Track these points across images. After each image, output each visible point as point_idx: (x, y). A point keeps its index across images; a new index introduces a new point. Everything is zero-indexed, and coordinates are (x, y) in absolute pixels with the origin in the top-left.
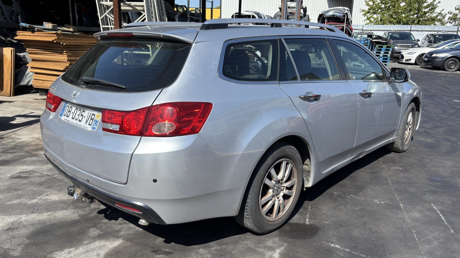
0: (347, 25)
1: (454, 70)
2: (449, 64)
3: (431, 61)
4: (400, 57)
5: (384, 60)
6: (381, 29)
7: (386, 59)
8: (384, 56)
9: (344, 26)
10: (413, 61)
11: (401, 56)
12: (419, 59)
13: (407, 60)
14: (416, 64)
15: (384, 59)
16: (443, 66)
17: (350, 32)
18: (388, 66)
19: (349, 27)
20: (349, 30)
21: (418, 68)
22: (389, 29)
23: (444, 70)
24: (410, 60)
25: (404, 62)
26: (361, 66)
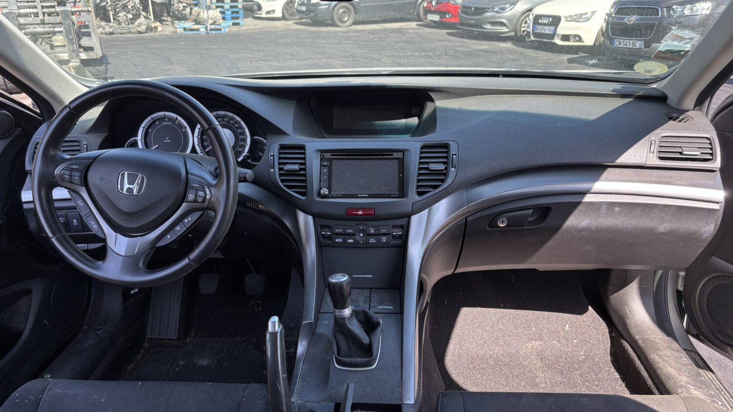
1: (348, 23)
2: (339, 15)
3: (313, 12)
4: (256, 8)
5: (235, 15)
7: (237, 12)
8: (231, 7)
10: (278, 14)
11: (256, 5)
12: (287, 10)
13: (268, 13)
14: (284, 18)
15: (233, 12)
16: (332, 19)
18: (243, 25)
21: (290, 24)
23: (333, 25)
24: (274, 11)
25: (264, 15)
26: (198, 30)
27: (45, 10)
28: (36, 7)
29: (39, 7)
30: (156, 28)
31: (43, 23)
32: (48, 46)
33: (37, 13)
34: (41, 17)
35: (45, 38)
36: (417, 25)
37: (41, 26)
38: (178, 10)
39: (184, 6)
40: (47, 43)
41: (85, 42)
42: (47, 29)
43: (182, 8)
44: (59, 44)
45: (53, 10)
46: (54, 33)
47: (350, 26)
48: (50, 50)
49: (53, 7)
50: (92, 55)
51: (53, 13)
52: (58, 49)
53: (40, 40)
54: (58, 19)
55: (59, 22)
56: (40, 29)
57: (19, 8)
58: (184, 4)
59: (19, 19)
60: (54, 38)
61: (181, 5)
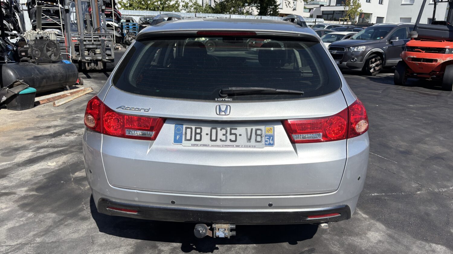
0: (115, 10)
6: (135, 15)
9: (112, 11)
17: (119, 17)
19: (117, 12)
20: (118, 15)
22: (142, 15)
27: (95, 39)
28: (91, 38)
29: (92, 38)
30: (118, 48)
31: (93, 44)
32: (93, 53)
33: (91, 40)
34: (93, 42)
35: (93, 50)
36: (245, 53)
37: (92, 45)
38: (128, 41)
39: (131, 39)
40: (93, 52)
41: (108, 52)
42: (94, 46)
43: (130, 39)
44: (98, 53)
45: (98, 39)
46: (97, 48)
47: (213, 52)
48: (94, 55)
49: (98, 38)
50: (111, 58)
51: (97, 40)
52: (97, 55)
53: (90, 51)
54: (99, 43)
55: (99, 44)
56: (91, 47)
57: (85, 38)
58: (132, 38)
59: (84, 42)
60: (96, 50)
61: (130, 38)
